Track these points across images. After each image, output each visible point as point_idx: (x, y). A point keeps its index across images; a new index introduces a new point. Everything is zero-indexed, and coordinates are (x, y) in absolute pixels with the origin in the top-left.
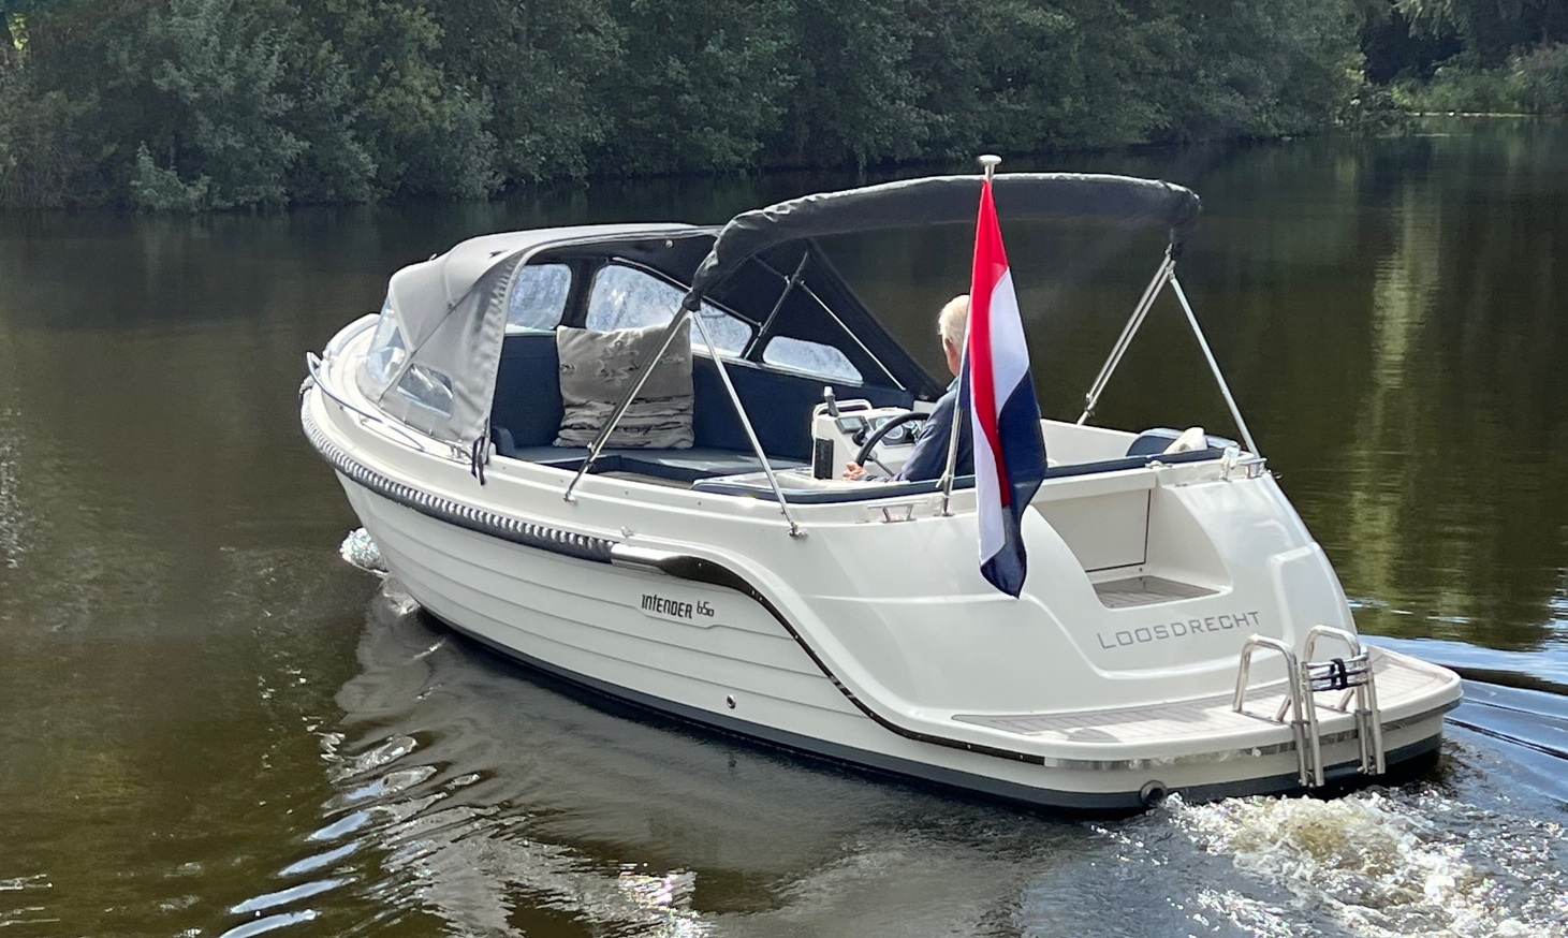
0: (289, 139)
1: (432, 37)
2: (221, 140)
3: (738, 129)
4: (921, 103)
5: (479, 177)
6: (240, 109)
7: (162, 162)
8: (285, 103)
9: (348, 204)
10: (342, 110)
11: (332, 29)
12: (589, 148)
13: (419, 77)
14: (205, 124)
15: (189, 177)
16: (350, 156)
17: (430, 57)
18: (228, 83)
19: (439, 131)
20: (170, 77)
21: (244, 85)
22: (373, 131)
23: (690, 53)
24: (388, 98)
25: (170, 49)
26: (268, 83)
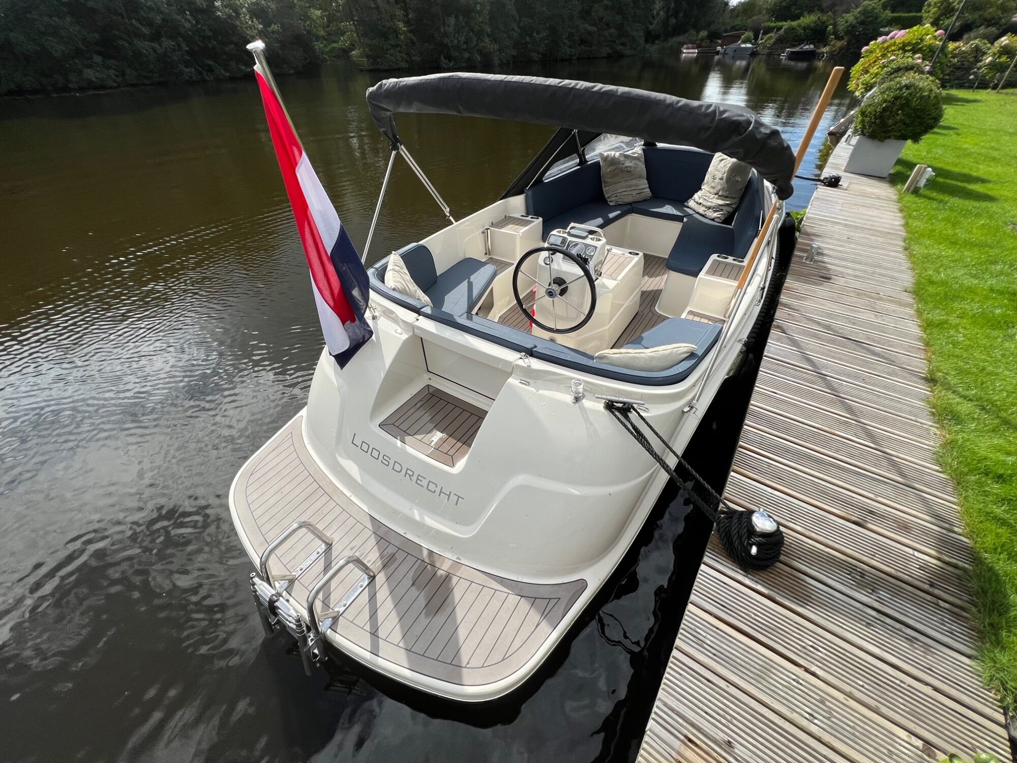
0: (466, 54)
1: (489, 31)
2: (454, 53)
4: (570, 47)
5: (496, 61)
6: (458, 47)
7: (445, 58)
8: (465, 46)
10: (475, 47)
11: (472, 30)
12: (513, 57)
13: (487, 40)
17: (489, 36)
18: (456, 42)
20: (446, 41)
21: (459, 42)
22: (480, 52)
23: (531, 35)
24: (482, 44)
25: (446, 34)
26: (462, 42)
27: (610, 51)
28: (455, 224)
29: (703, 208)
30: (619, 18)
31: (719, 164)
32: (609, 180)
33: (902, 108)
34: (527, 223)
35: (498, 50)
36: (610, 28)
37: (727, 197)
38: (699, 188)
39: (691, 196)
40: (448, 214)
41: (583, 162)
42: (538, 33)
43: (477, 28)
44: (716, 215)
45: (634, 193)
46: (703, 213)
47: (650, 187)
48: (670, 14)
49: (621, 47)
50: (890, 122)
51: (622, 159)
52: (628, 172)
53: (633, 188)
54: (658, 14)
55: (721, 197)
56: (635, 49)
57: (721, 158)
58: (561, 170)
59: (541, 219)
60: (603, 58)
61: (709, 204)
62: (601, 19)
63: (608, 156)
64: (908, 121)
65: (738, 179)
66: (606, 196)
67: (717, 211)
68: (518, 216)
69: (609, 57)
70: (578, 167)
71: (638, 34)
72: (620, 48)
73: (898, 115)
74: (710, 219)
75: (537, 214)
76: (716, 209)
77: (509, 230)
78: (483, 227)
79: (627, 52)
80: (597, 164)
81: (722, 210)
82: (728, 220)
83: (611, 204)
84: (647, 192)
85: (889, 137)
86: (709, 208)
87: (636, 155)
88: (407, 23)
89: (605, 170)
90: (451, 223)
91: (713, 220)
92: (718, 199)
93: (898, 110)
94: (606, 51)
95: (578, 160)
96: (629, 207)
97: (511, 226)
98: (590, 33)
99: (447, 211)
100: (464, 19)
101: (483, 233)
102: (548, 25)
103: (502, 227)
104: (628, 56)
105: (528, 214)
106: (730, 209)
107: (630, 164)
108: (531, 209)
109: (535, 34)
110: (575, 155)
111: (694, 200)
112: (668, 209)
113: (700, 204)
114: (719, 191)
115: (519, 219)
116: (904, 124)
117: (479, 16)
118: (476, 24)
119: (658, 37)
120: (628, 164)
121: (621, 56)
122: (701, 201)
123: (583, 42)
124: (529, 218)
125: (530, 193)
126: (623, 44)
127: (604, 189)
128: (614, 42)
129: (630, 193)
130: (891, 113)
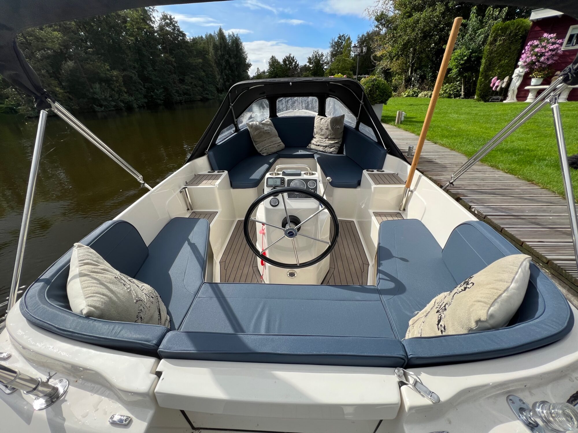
0: (113, 103)
1: (126, 90)
2: (105, 103)
3: (161, 100)
4: (178, 96)
6: (105, 99)
7: (97, 106)
8: (111, 99)
9: (121, 109)
10: (118, 99)
11: (113, 90)
14: (102, 102)
15: (101, 107)
16: (120, 104)
17: (126, 93)
18: (103, 97)
19: (130, 101)
20: (96, 96)
21: (105, 97)
22: (122, 101)
23: (153, 92)
24: (123, 97)
25: (94, 93)
26: (108, 96)
27: (202, 98)
28: (152, 190)
29: (322, 148)
30: (200, 82)
31: (321, 121)
32: (257, 140)
33: (377, 88)
34: (217, 177)
35: (135, 100)
36: (197, 87)
37: (334, 139)
38: (312, 137)
39: (309, 142)
40: (142, 182)
41: (237, 130)
42: (157, 90)
43: (116, 89)
44: (332, 150)
45: (276, 145)
46: (323, 150)
47: (282, 141)
48: (225, 80)
49: (207, 96)
50: (375, 96)
51: (261, 126)
52: (267, 133)
53: (275, 143)
54: (219, 81)
55: (330, 139)
56: (213, 96)
57: (320, 118)
58: (226, 135)
59: (226, 172)
60: (199, 101)
61: (325, 144)
62: (191, 83)
63: (252, 124)
64: (381, 95)
65: (338, 127)
66: (259, 150)
67: (332, 148)
68: (206, 173)
69: (201, 100)
70: (236, 133)
71: (212, 88)
72: (205, 96)
73: (377, 92)
74: (329, 153)
75: (221, 168)
76: (331, 146)
77: (205, 185)
78: (180, 187)
79: (210, 97)
80: (246, 131)
81: (334, 146)
82: (340, 151)
83: (264, 155)
84: (283, 145)
85: (376, 103)
86: (326, 147)
87: (269, 123)
88: (63, 88)
89: (253, 133)
90: (147, 190)
91: (331, 153)
92: (328, 140)
93: (376, 90)
94: (199, 97)
95: (234, 129)
96: (276, 155)
97: (205, 182)
98: (187, 90)
99: (140, 178)
100: (106, 84)
101: (181, 192)
102: (162, 86)
103: (198, 184)
104: (211, 99)
105: (213, 169)
106: (339, 145)
107: (267, 129)
108: (215, 165)
109: (156, 91)
110: (232, 125)
111: (314, 144)
112: (301, 152)
113: (319, 145)
114: (328, 136)
115: (208, 175)
116: (381, 96)
117: (116, 83)
118: (115, 87)
119: (223, 90)
120: (266, 128)
121: (207, 99)
122: (318, 144)
123: (185, 94)
124: (216, 173)
125: (211, 153)
126: (207, 94)
127: (256, 146)
128: (202, 93)
129: (274, 146)
130: (373, 92)
